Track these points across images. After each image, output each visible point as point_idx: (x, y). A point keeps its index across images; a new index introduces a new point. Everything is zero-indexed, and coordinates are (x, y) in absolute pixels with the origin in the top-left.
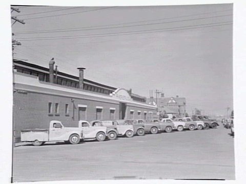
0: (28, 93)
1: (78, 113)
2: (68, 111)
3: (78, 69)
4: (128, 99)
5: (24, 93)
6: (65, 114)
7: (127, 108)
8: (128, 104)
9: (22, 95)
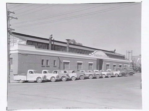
0: (28, 55)
1: (63, 65)
2: (56, 64)
3: (66, 40)
4: (105, 57)
5: (25, 55)
6: (53, 66)
7: (104, 62)
8: (104, 60)
9: (24, 56)
